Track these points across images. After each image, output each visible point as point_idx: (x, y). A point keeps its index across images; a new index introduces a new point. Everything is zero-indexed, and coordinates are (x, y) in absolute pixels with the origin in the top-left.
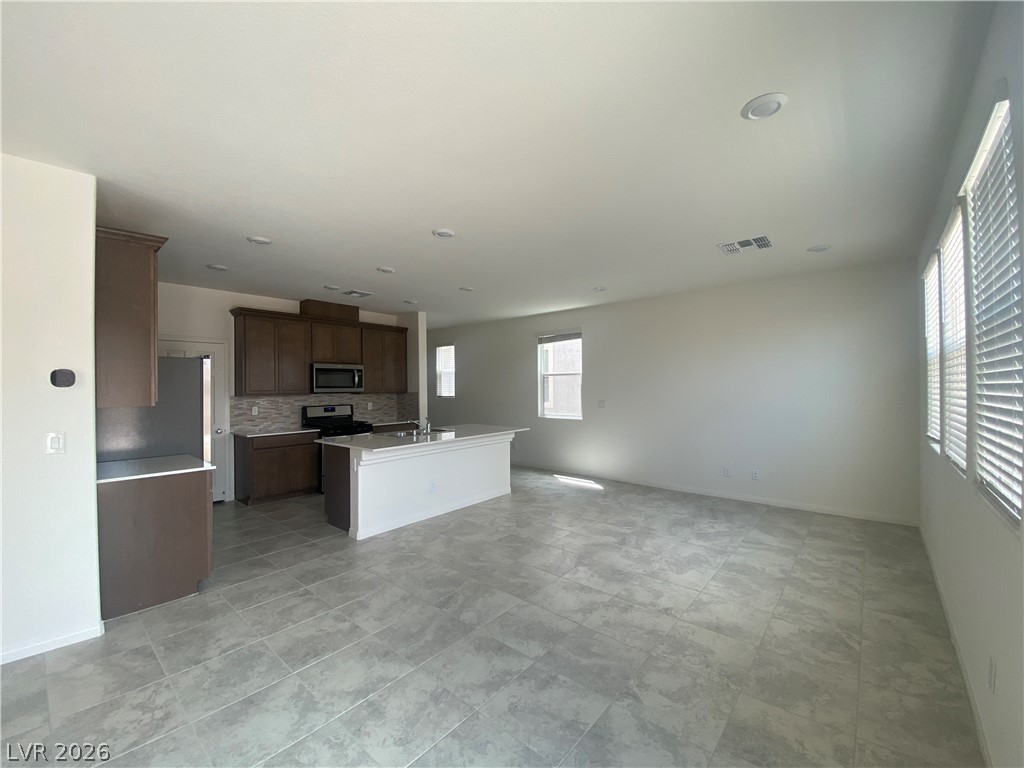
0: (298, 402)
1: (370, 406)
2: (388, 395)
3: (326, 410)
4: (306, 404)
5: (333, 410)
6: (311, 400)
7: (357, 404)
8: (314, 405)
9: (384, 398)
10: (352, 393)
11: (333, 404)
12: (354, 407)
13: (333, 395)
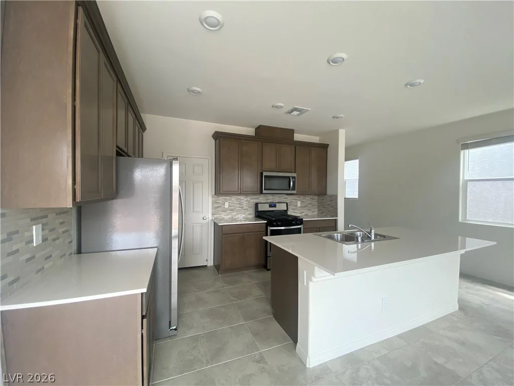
0: (253, 200)
1: (299, 204)
2: (312, 197)
3: (270, 206)
4: (257, 201)
5: (275, 206)
6: (261, 199)
7: (290, 202)
8: (262, 202)
9: (308, 198)
10: (288, 194)
11: (275, 202)
12: (288, 204)
13: (275, 195)
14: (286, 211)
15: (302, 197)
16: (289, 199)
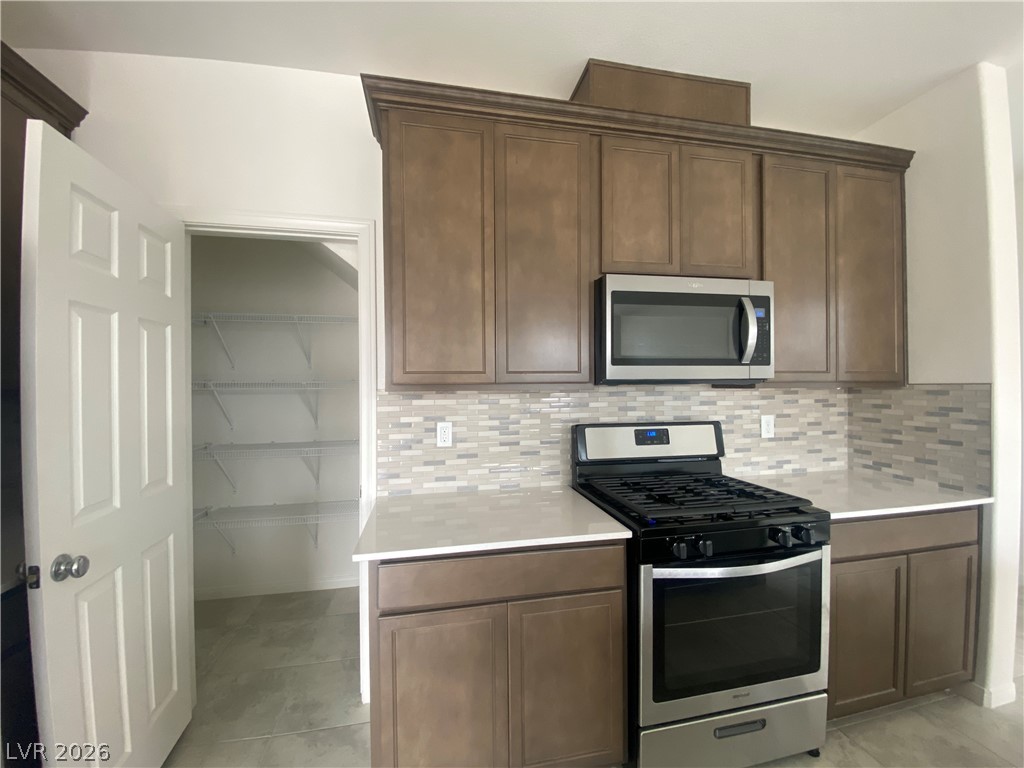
0: (561, 408)
1: (768, 426)
2: (821, 394)
3: (642, 438)
4: (583, 416)
5: (662, 438)
6: (601, 404)
7: (731, 419)
8: (604, 420)
9: (806, 399)
10: (717, 384)
11: (659, 419)
12: (723, 427)
13: (659, 388)
14: (714, 459)
15: (780, 397)
16: (724, 405)
